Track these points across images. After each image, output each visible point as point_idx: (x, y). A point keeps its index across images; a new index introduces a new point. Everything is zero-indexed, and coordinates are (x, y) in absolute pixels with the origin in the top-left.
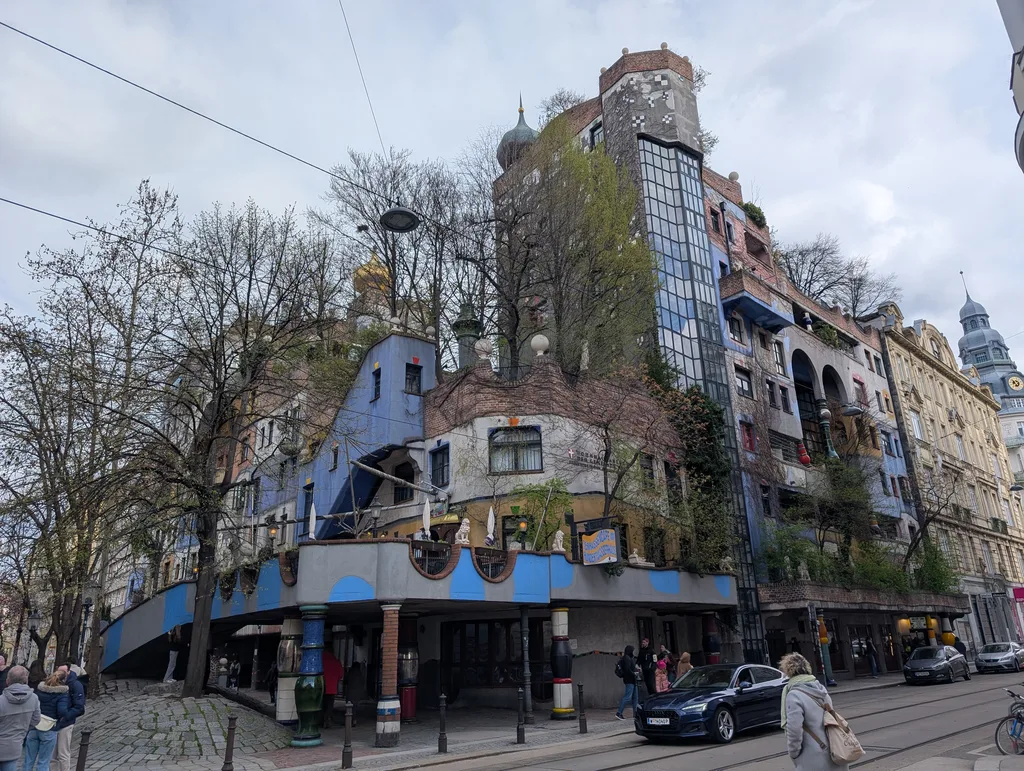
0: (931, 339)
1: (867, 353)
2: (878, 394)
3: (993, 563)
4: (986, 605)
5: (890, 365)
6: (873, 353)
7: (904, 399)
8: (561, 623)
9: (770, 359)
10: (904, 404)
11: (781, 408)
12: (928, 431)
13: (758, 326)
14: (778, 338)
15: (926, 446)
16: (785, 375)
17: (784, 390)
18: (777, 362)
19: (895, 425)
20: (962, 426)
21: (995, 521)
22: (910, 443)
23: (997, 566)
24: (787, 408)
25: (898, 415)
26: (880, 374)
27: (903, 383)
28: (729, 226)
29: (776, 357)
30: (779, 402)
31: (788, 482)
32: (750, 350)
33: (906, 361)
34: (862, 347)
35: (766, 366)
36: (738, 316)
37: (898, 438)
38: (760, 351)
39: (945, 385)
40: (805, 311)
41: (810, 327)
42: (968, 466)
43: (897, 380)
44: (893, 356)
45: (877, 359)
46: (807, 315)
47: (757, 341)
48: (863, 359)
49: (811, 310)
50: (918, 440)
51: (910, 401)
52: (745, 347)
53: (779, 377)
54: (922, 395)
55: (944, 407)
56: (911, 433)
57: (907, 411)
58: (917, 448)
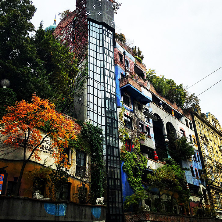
0: (212, 120)
1: (186, 121)
2: (190, 136)
5: (195, 126)
6: (189, 121)
7: (201, 139)
11: (146, 135)
12: (211, 153)
13: (138, 102)
15: (210, 158)
16: (148, 122)
19: (198, 149)
22: (203, 156)
24: (149, 136)
25: (199, 146)
26: (191, 129)
27: (201, 133)
28: (127, 61)
31: (147, 167)
32: (132, 109)
33: (202, 126)
34: (183, 119)
35: (140, 117)
37: (199, 154)
39: (218, 137)
40: (160, 100)
41: (161, 106)
43: (198, 132)
45: (190, 124)
46: (161, 102)
47: (136, 107)
48: (185, 123)
49: (163, 100)
50: (207, 156)
51: (203, 140)
52: (130, 108)
53: (146, 122)
54: (208, 139)
55: (217, 145)
56: (204, 153)
57: (202, 144)
58: (206, 159)
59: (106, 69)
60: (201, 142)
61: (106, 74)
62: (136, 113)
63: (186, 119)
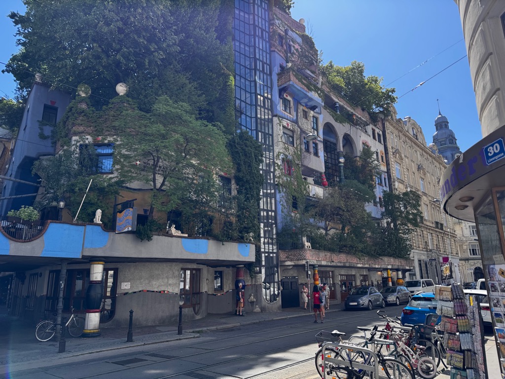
0: (413, 128)
1: (374, 131)
2: (377, 153)
3: (433, 244)
4: (426, 265)
5: (386, 138)
6: (377, 131)
7: (392, 157)
8: (96, 272)
9: (308, 126)
10: (392, 159)
11: (313, 153)
12: (404, 174)
13: (303, 106)
14: (315, 115)
15: (402, 182)
16: (318, 136)
17: (315, 144)
18: (313, 128)
19: (386, 170)
20: (425, 174)
21: (437, 223)
22: (392, 180)
23: (435, 246)
24: (316, 154)
25: (388, 165)
26: (380, 141)
27: (392, 148)
29: (313, 125)
30: (312, 150)
31: (311, 195)
32: (295, 118)
33: (397, 137)
34: (369, 128)
35: (304, 129)
36: (289, 98)
37: (386, 177)
38: (302, 121)
39: (418, 152)
40: (336, 102)
41: (338, 111)
42: (425, 194)
43: (389, 146)
44: (388, 133)
45: (379, 135)
46: (337, 104)
47: (301, 114)
48: (370, 133)
49: (340, 102)
50: (398, 179)
51: (395, 158)
52: (291, 116)
54: (403, 156)
55: (415, 163)
56: (394, 175)
57: (393, 163)
58: (396, 183)
59: (259, 60)
60: (392, 160)
61: (258, 68)
62: (300, 123)
63: (373, 129)
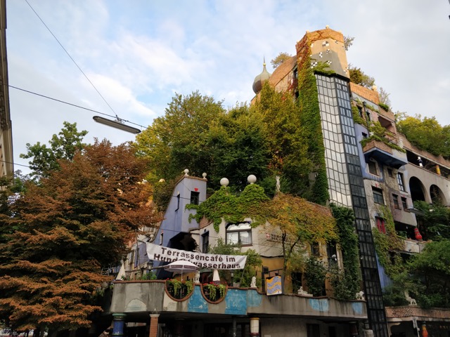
8: (255, 326)
9: (395, 183)
11: (403, 209)
13: (388, 166)
14: (400, 171)
16: (404, 191)
17: (404, 199)
18: (400, 184)
24: (406, 209)
28: (368, 114)
29: (399, 181)
30: (401, 206)
31: (407, 250)
32: (382, 178)
35: (392, 187)
36: (374, 161)
38: (388, 179)
40: (417, 156)
41: (421, 165)
46: (419, 158)
47: (386, 174)
49: (421, 155)
52: (378, 177)
53: (401, 192)
61: (346, 141)
62: (387, 182)
